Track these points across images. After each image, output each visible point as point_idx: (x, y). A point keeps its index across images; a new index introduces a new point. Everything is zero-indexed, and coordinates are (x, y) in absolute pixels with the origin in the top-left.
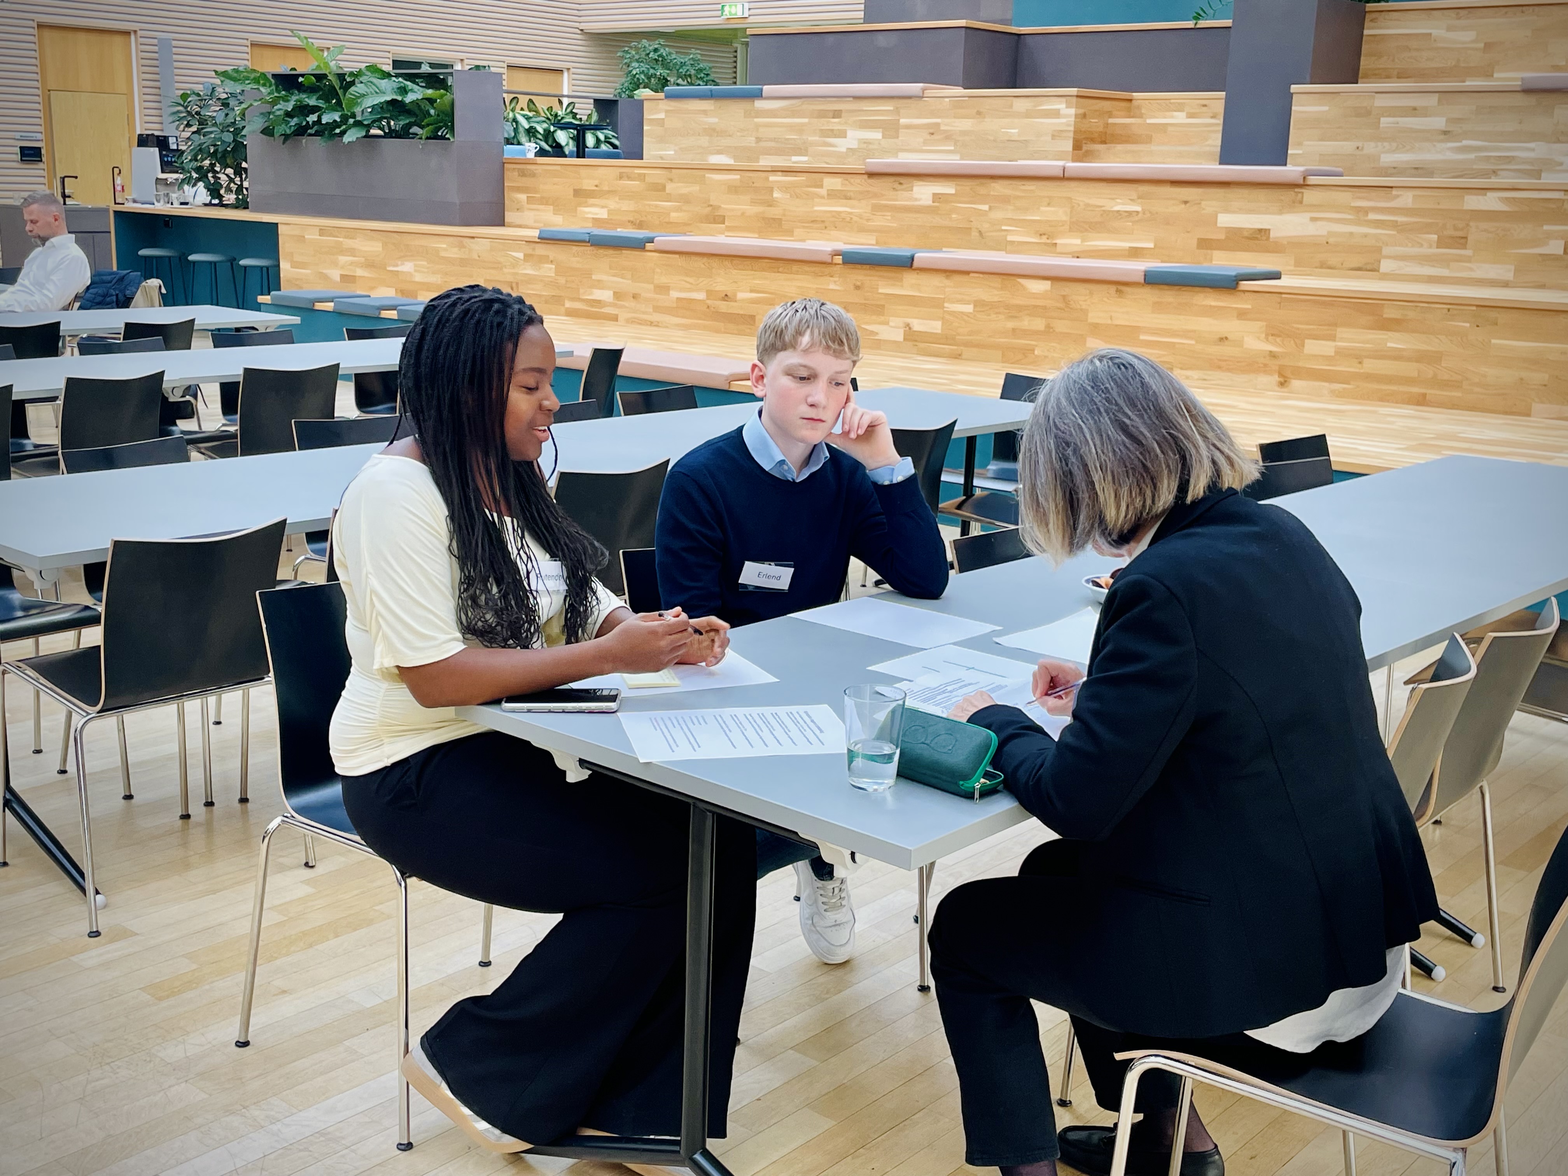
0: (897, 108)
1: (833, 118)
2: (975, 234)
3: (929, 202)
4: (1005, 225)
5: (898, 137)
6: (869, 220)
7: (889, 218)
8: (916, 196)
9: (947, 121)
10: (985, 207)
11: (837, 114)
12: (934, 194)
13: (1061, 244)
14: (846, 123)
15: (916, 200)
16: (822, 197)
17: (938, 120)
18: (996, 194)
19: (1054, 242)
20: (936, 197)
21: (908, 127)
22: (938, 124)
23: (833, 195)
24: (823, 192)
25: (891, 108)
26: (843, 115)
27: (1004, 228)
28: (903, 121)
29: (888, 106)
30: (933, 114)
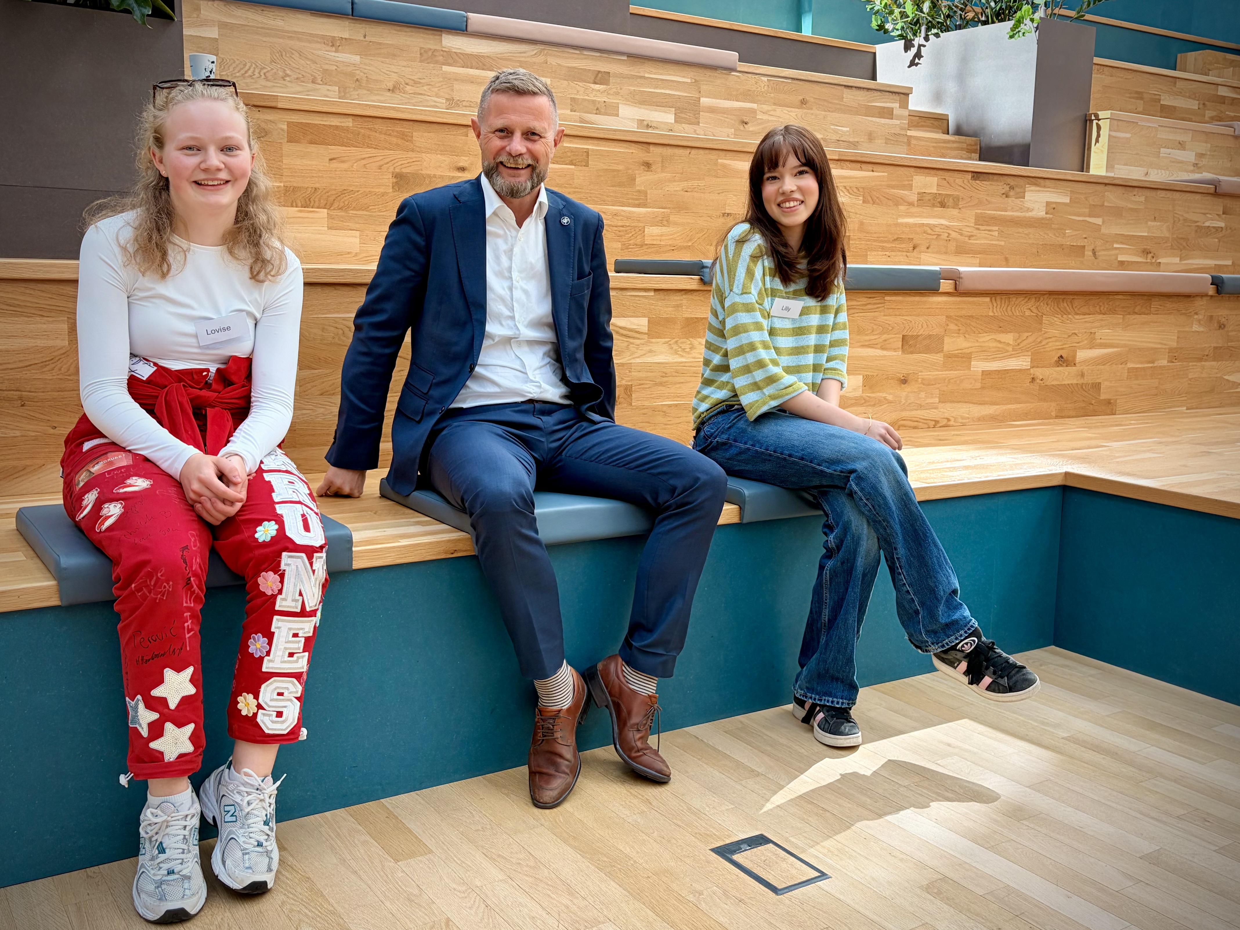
0: (696, 81)
1: (595, 83)
2: (1088, 253)
3: (1042, 214)
4: (1118, 243)
5: (698, 123)
6: (972, 236)
7: (996, 234)
8: (1027, 205)
9: (765, 107)
10: (1099, 221)
11: (601, 78)
12: (1048, 204)
13: (1164, 263)
14: (617, 93)
15: (1029, 210)
16: (911, 204)
17: (755, 106)
18: (1110, 205)
19: (1158, 261)
20: (1051, 207)
21: (712, 110)
22: (753, 112)
23: (924, 200)
24: (913, 197)
25: (689, 81)
26: (612, 80)
27: (1115, 246)
28: (704, 101)
29: (683, 77)
30: (747, 96)
